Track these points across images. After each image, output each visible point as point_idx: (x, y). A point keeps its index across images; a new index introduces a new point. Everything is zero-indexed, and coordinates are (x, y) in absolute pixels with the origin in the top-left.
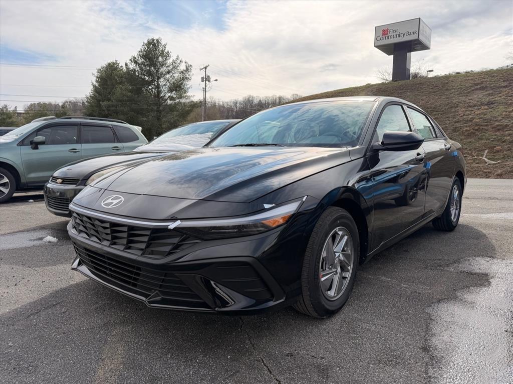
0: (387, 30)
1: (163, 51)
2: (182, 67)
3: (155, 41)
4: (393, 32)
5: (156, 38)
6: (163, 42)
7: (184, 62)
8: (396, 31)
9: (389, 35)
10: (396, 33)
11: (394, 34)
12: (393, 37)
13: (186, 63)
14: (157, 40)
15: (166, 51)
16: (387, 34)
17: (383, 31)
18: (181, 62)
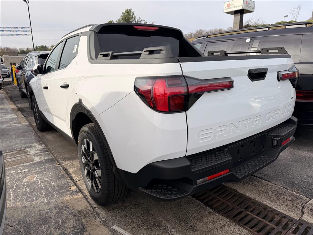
0: (229, 4)
1: (132, 16)
3: (129, 10)
5: (129, 9)
6: (132, 11)
7: (143, 20)
8: (233, 5)
9: (230, 7)
12: (232, 8)
13: (144, 21)
14: (130, 10)
15: (134, 15)
16: (229, 6)
17: (228, 5)
18: (142, 20)
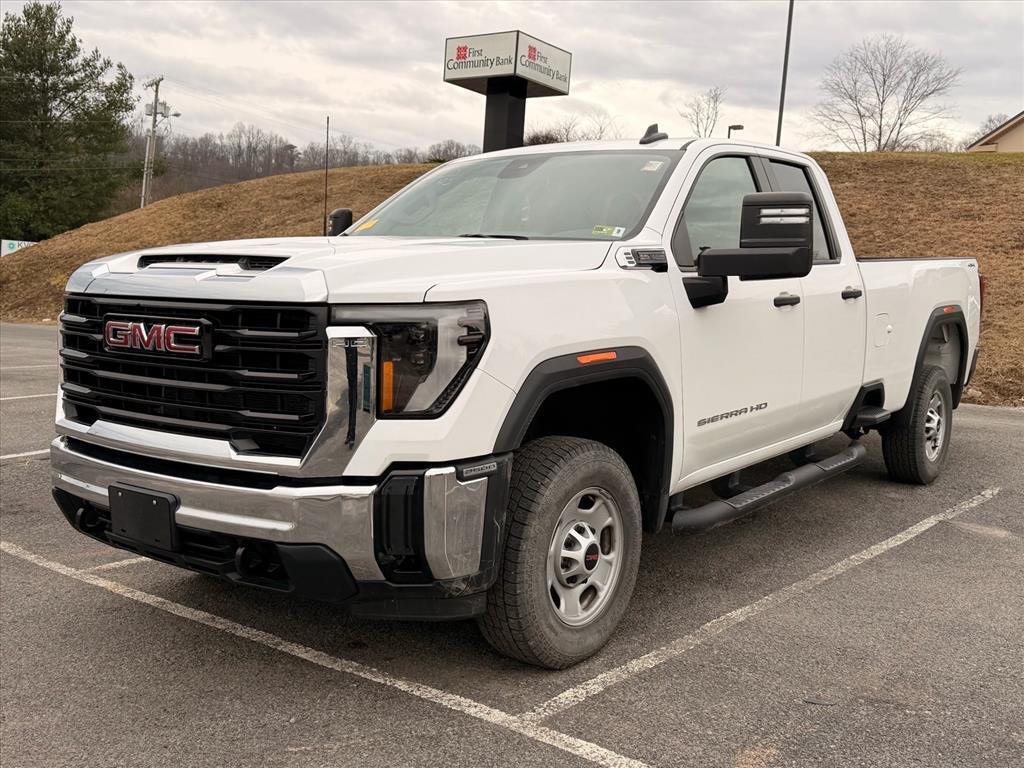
0: (466, 48)
1: (62, 37)
2: (109, 78)
4: (474, 55)
7: (114, 64)
8: (480, 53)
9: (468, 60)
10: (480, 58)
11: (477, 58)
12: (474, 64)
13: (120, 67)
14: (49, 10)
15: (69, 37)
16: (465, 58)
17: (460, 49)
18: (108, 64)
